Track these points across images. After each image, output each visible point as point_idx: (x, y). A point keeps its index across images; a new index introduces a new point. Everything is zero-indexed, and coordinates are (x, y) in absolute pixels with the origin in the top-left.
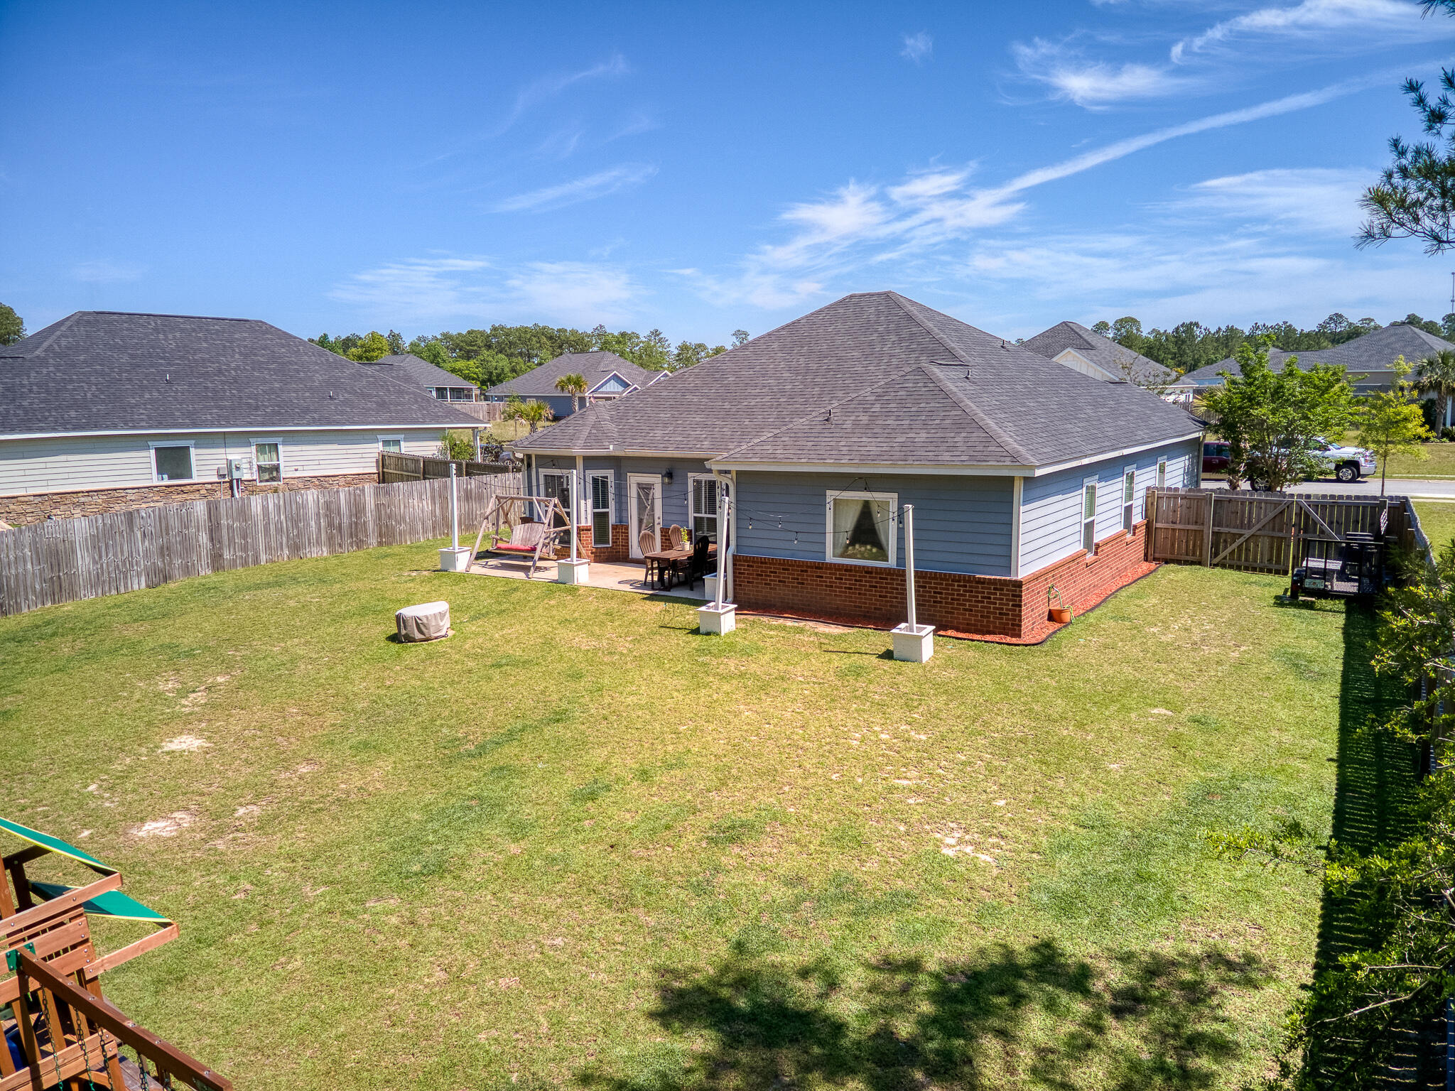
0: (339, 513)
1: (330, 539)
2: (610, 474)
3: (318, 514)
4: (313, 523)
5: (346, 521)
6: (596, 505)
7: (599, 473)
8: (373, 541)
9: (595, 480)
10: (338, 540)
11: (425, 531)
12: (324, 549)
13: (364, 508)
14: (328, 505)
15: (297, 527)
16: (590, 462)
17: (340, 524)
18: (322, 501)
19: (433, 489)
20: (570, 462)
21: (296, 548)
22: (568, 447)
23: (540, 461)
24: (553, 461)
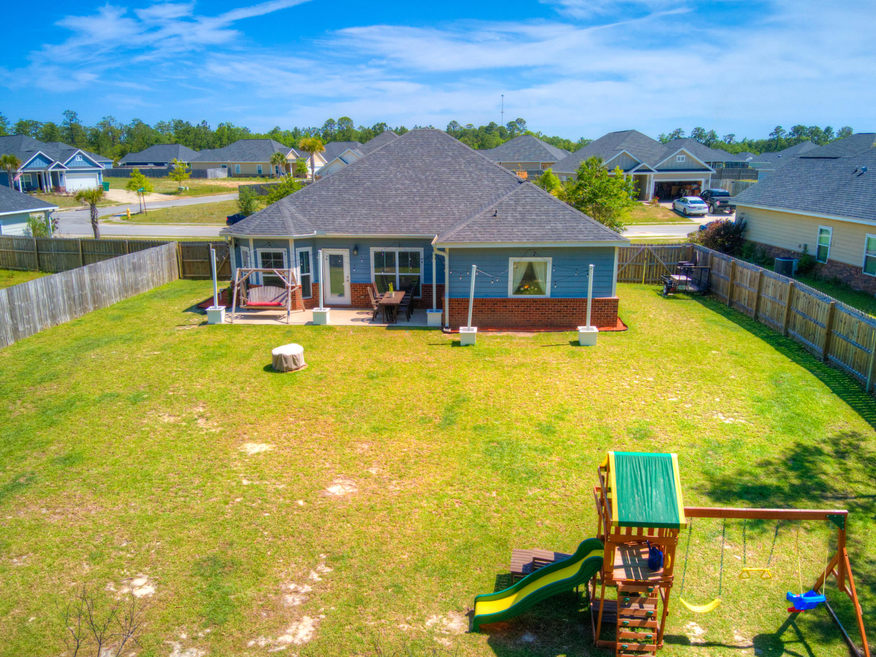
0: (73, 289)
1: (70, 308)
2: (309, 249)
3: (62, 291)
4: (61, 298)
5: (77, 294)
6: (302, 271)
7: (304, 249)
8: (91, 307)
9: (301, 254)
10: (74, 309)
11: (116, 297)
12: (68, 317)
13: (85, 283)
14: (67, 282)
15: (53, 302)
16: (299, 243)
17: (74, 297)
18: (63, 281)
19: (117, 264)
20: (285, 243)
21: (54, 317)
22: (287, 233)
23: (258, 243)
24: (269, 243)
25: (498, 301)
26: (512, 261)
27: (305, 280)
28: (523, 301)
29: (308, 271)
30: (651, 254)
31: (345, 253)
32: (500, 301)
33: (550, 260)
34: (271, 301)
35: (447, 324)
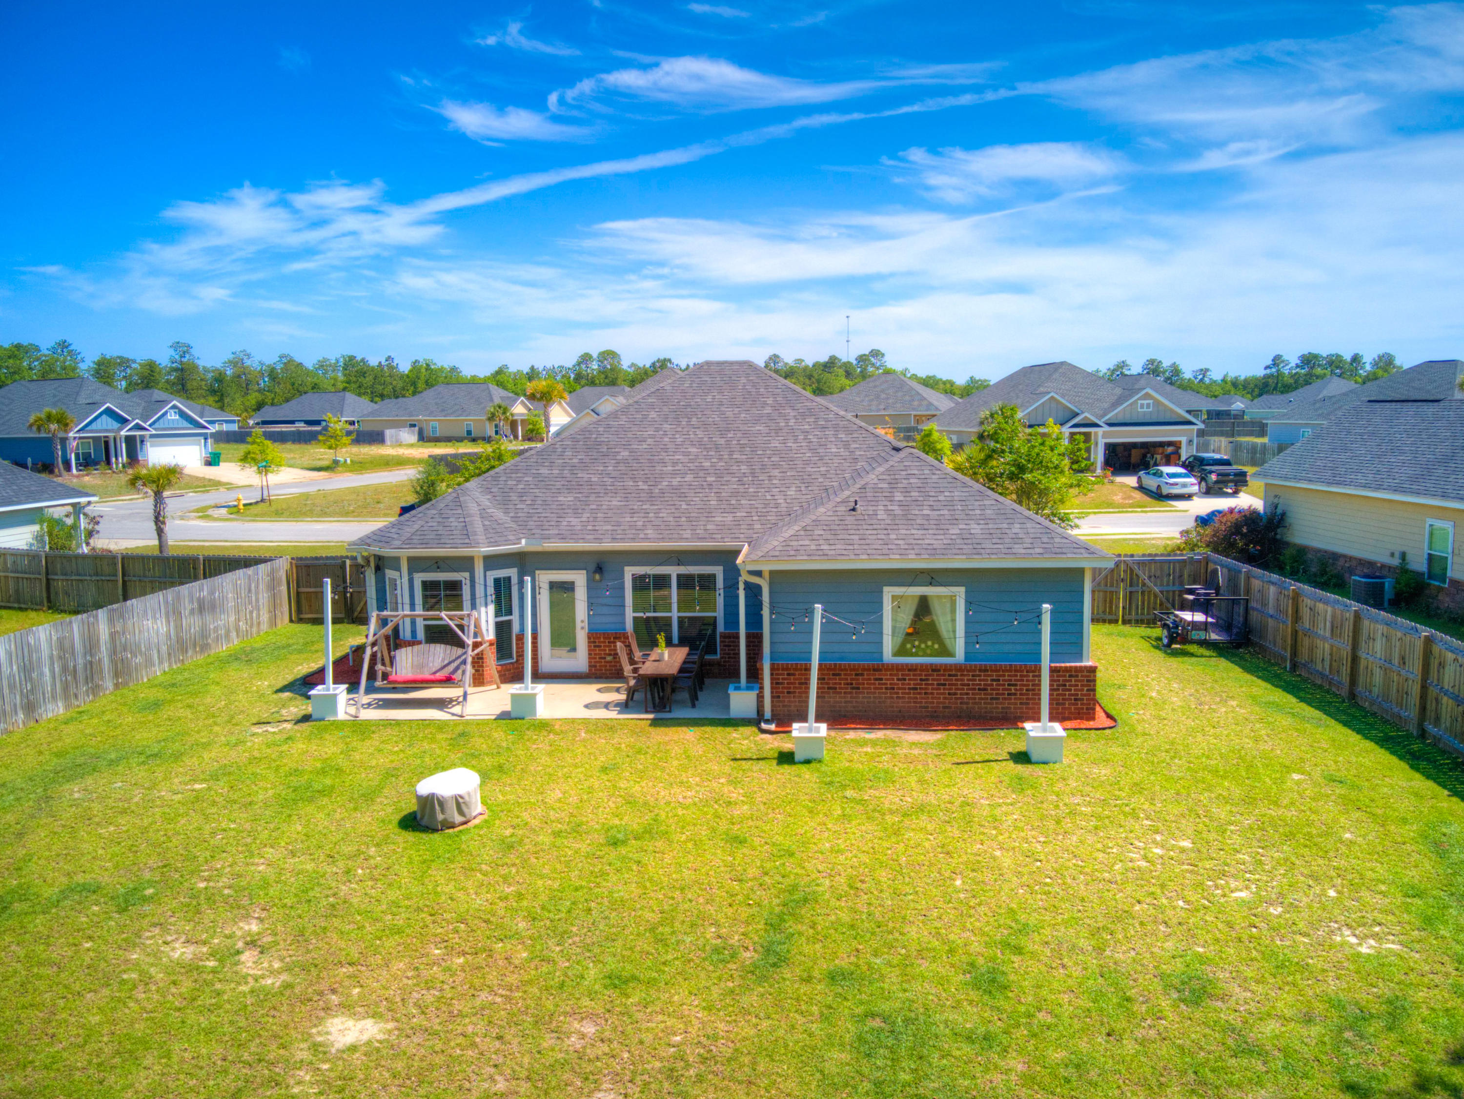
0: (73, 653)
1: (66, 688)
2: (512, 573)
3: (51, 657)
4: (46, 670)
5: (80, 661)
6: (498, 613)
7: (502, 573)
8: (109, 684)
9: (497, 581)
10: (73, 690)
11: (161, 662)
12: (60, 704)
13: (98, 641)
14: (61, 642)
15: (31, 679)
16: (491, 562)
17: (75, 667)
18: (54, 638)
19: (166, 602)
20: (466, 564)
21: (30, 708)
22: (468, 545)
23: (416, 564)
24: (438, 563)
25: (864, 669)
26: (889, 592)
27: (503, 629)
28: (912, 668)
29: (510, 612)
30: (1132, 570)
31: (579, 578)
32: (869, 670)
33: (960, 592)
34: (435, 673)
35: (768, 714)
